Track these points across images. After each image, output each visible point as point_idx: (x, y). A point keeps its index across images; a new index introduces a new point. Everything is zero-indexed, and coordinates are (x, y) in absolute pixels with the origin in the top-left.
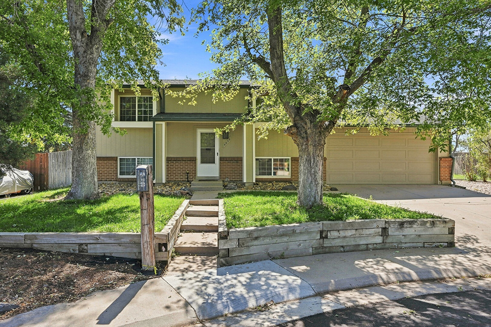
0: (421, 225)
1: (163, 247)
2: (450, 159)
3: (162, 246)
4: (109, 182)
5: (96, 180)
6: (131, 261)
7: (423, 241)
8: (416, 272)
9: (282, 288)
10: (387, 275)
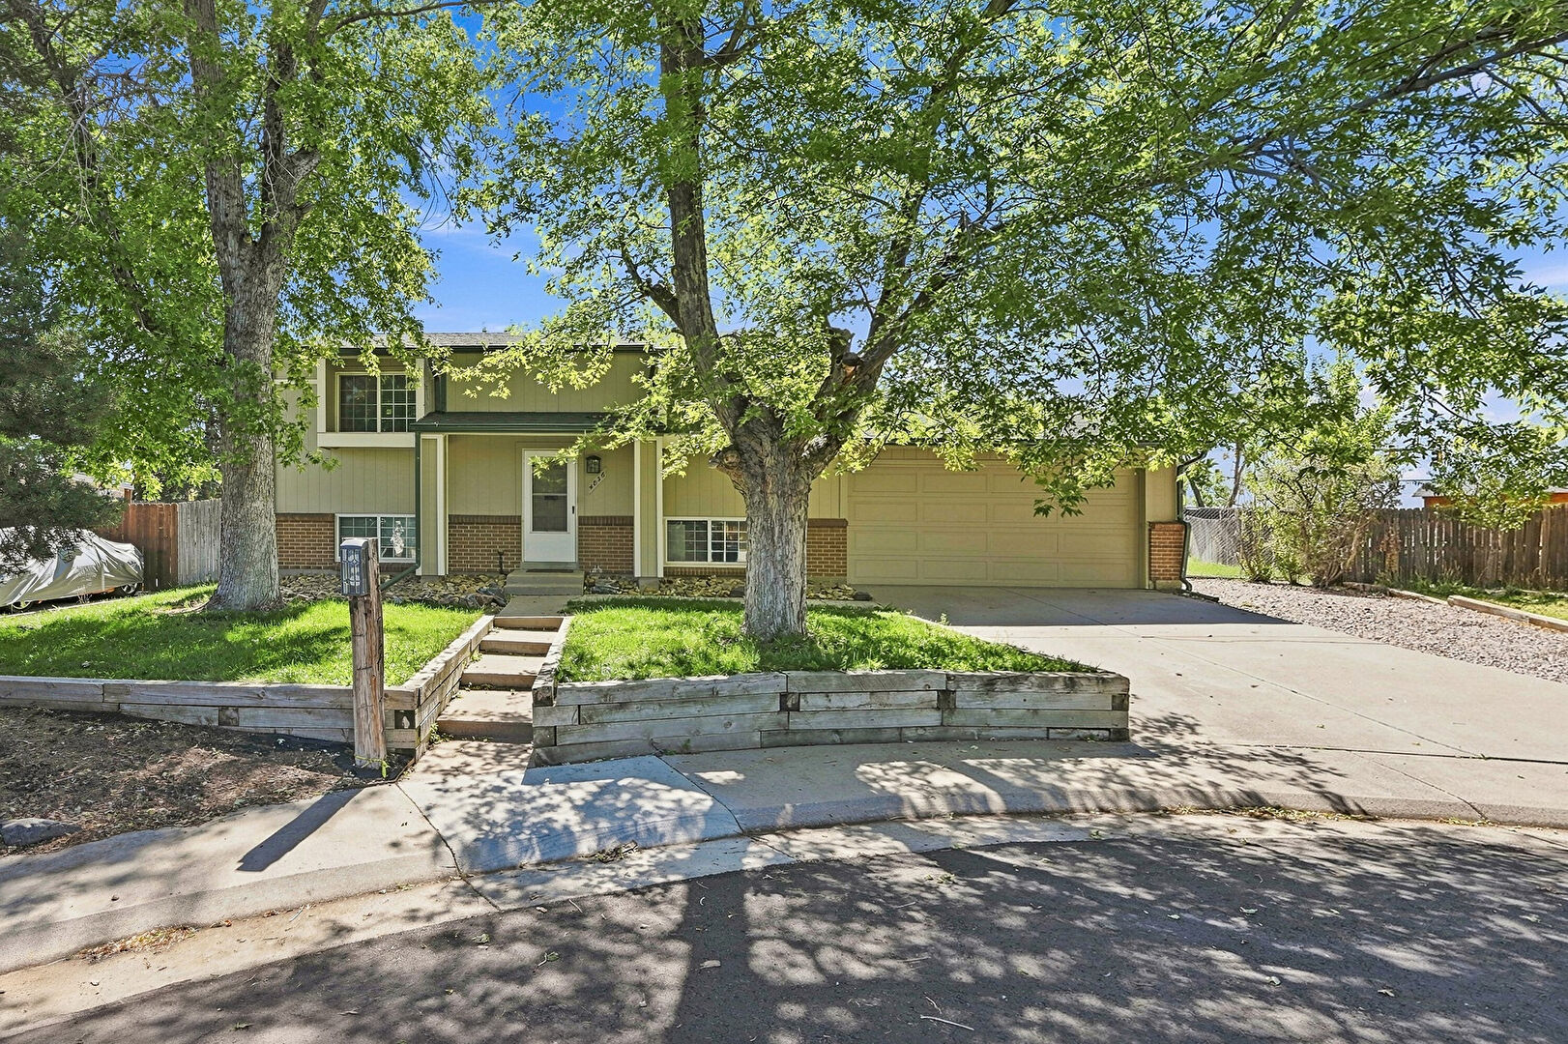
0: (1040, 686)
1: (405, 720)
2: (1176, 526)
3: (404, 715)
4: (315, 571)
5: (275, 567)
6: (333, 746)
7: (1044, 725)
8: (1002, 795)
9: (662, 816)
10: (927, 798)
